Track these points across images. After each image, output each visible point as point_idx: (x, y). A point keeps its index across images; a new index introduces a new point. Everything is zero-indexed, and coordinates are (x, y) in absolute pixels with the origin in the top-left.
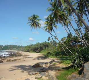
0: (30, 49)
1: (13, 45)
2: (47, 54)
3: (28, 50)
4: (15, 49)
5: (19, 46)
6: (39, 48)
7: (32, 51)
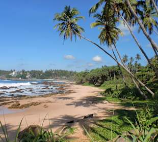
0: (84, 79)
1: (61, 70)
2: (106, 92)
3: (82, 80)
4: (64, 77)
5: (71, 72)
6: (100, 78)
7: (88, 82)
